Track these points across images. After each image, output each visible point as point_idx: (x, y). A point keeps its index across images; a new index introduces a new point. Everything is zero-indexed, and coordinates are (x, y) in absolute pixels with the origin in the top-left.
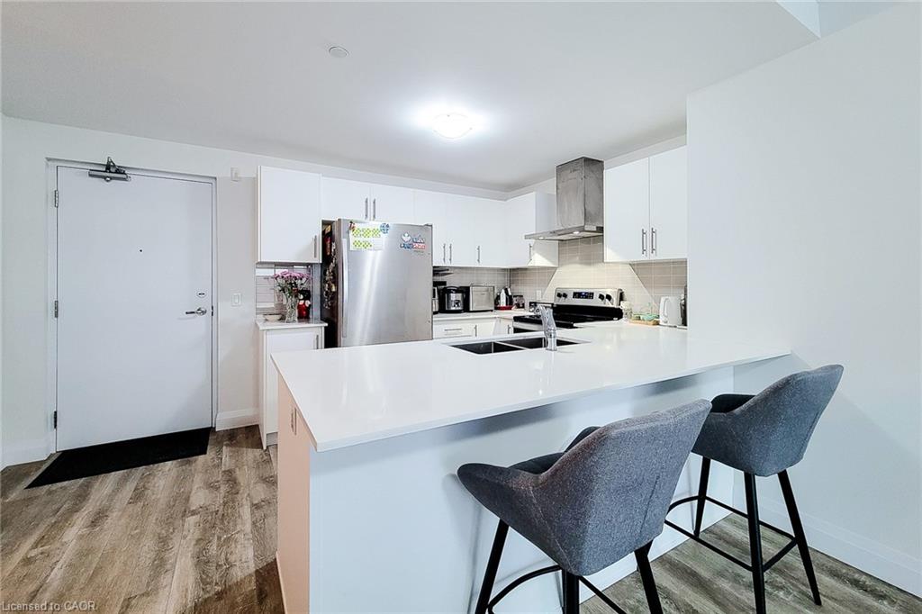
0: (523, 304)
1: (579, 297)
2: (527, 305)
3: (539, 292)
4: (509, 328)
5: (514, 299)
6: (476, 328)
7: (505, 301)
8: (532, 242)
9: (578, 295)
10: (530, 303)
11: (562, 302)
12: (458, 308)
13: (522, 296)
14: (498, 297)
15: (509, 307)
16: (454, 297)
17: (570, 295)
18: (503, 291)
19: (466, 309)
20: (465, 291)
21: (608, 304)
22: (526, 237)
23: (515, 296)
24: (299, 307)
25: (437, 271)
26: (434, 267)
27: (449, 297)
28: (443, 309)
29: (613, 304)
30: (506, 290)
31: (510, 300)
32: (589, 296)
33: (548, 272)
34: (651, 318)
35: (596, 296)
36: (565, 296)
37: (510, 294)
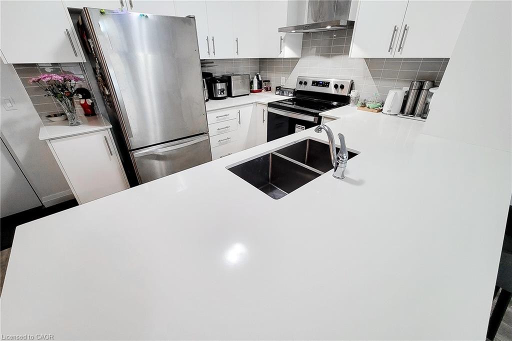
0: (270, 88)
1: (317, 85)
2: (273, 88)
3: (283, 78)
4: (264, 111)
5: (263, 84)
6: (239, 112)
7: (257, 85)
8: (283, 34)
9: (316, 83)
10: (277, 87)
11: (303, 88)
12: (223, 96)
13: (269, 81)
14: (252, 83)
15: (260, 90)
16: (219, 86)
17: (310, 83)
18: (255, 77)
19: (230, 95)
20: (227, 80)
21: (341, 92)
22: (281, 30)
23: (264, 81)
24: (82, 105)
25: (204, 63)
26: (201, 60)
27: (215, 87)
28: (212, 96)
29: (344, 93)
30: (257, 76)
31: (260, 84)
32: (326, 84)
33: (292, 62)
34: (376, 106)
35: (332, 85)
36: (306, 83)
37: (260, 79)
